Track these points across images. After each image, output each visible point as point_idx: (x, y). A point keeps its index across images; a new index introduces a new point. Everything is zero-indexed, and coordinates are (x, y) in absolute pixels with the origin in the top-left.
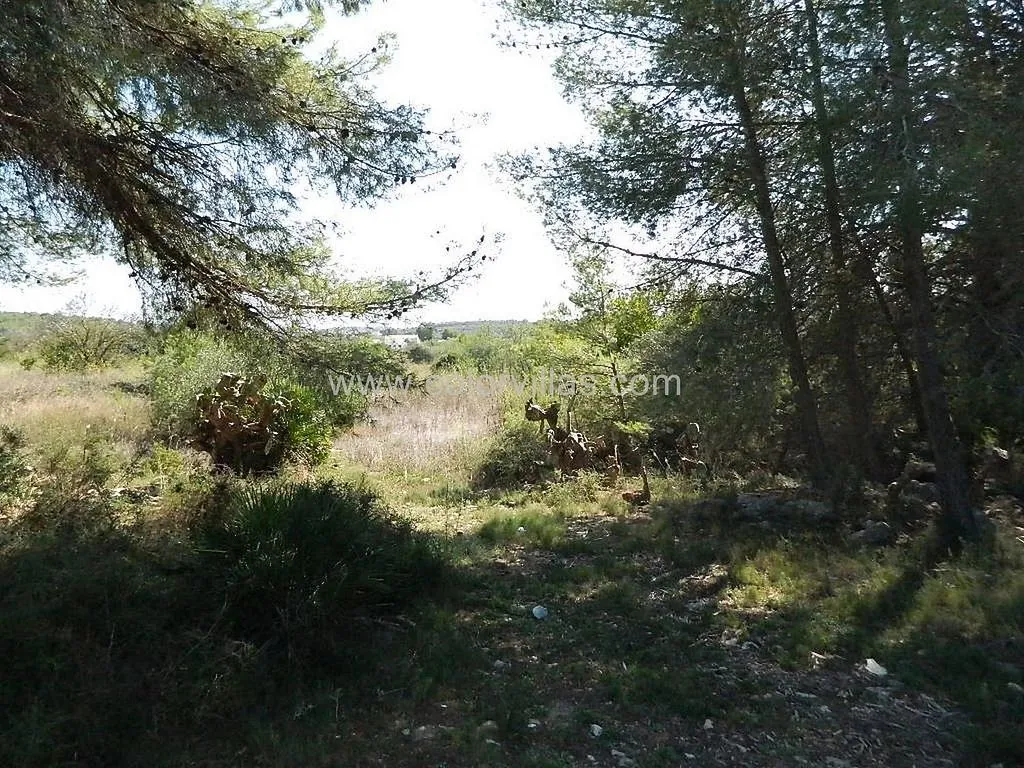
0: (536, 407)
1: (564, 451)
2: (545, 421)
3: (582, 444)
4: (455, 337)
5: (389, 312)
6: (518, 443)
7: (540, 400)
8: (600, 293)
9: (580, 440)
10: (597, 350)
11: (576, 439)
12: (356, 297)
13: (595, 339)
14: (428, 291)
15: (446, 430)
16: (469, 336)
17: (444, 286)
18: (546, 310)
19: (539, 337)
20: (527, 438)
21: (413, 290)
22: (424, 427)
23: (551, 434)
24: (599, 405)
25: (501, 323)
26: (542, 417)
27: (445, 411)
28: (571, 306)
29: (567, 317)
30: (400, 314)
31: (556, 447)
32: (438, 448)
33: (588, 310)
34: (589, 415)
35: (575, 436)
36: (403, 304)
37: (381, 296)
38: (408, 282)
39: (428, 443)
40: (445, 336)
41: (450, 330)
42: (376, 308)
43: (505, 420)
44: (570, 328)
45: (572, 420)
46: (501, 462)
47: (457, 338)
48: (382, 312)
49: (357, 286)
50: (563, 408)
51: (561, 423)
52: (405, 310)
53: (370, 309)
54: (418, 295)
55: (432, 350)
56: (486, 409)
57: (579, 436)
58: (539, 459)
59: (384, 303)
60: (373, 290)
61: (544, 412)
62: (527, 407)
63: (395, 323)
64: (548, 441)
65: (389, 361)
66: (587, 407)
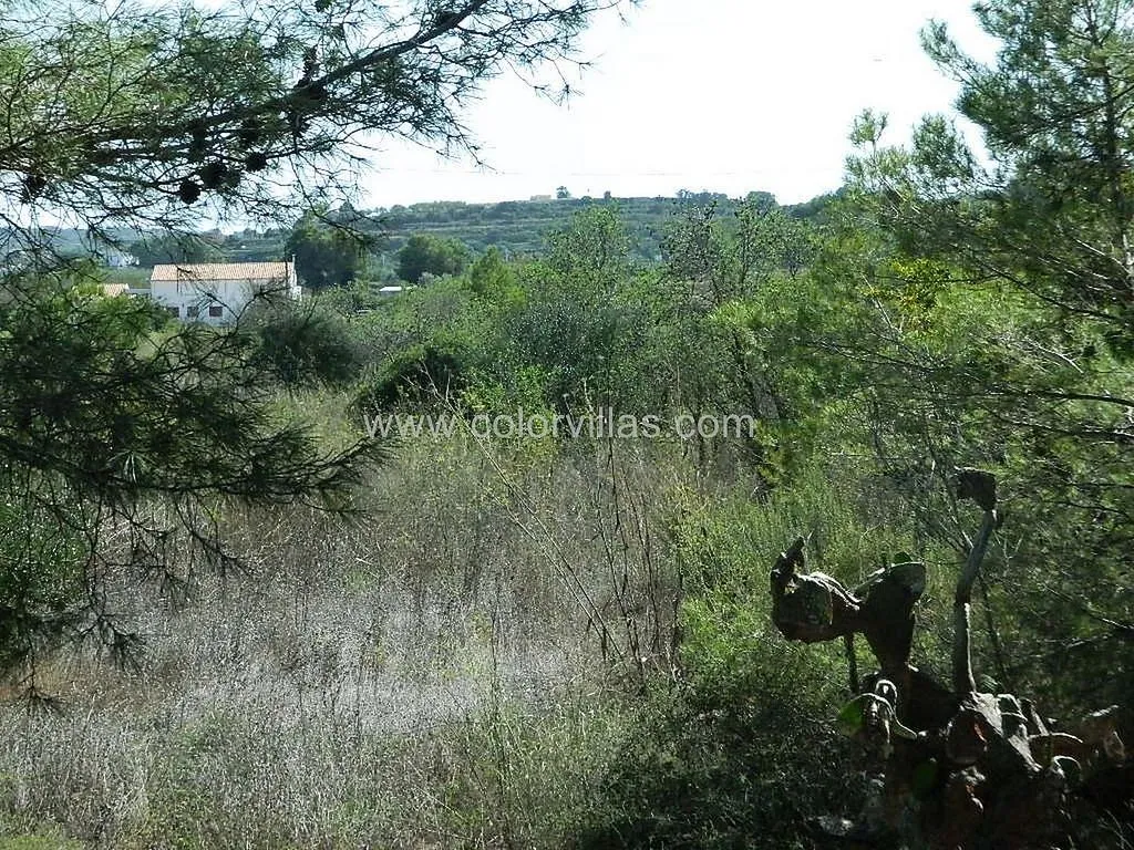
0: (820, 577)
1: (942, 774)
2: (860, 641)
3: (1022, 747)
4: (456, 271)
5: (184, 169)
6: (737, 735)
7: (837, 550)
8: (1098, 83)
9: (1011, 724)
10: (1086, 330)
11: (994, 717)
12: (45, 107)
13: (1076, 285)
14: (356, 79)
15: (422, 680)
16: (519, 267)
17: (426, 58)
18: (865, 152)
19: (830, 269)
20: (777, 714)
21: (292, 73)
22: (329, 664)
23: (882, 698)
24: (1095, 571)
25: (658, 205)
26: (847, 623)
27: (419, 594)
28: (972, 135)
29: (952, 187)
30: (235, 178)
31: (909, 757)
32: (388, 757)
33: (1046, 159)
34: (1052, 618)
35: (989, 707)
36: (249, 136)
37: (151, 103)
38: (269, 42)
39: (347, 737)
40: (414, 266)
41: (436, 240)
42: (130, 156)
43: (678, 636)
44: (963, 233)
45: (976, 636)
46: (664, 820)
47: (465, 278)
48: (158, 170)
49: (54, 58)
50: (940, 580)
51: (928, 650)
52: (257, 163)
53: (108, 157)
54: (311, 97)
55: (357, 329)
56: (598, 591)
57: (1005, 705)
58: (835, 811)
59: (167, 132)
60: (119, 76)
61: (853, 601)
62: (779, 582)
63: (210, 216)
64: (872, 729)
65: (192, 379)
66: (1040, 579)
